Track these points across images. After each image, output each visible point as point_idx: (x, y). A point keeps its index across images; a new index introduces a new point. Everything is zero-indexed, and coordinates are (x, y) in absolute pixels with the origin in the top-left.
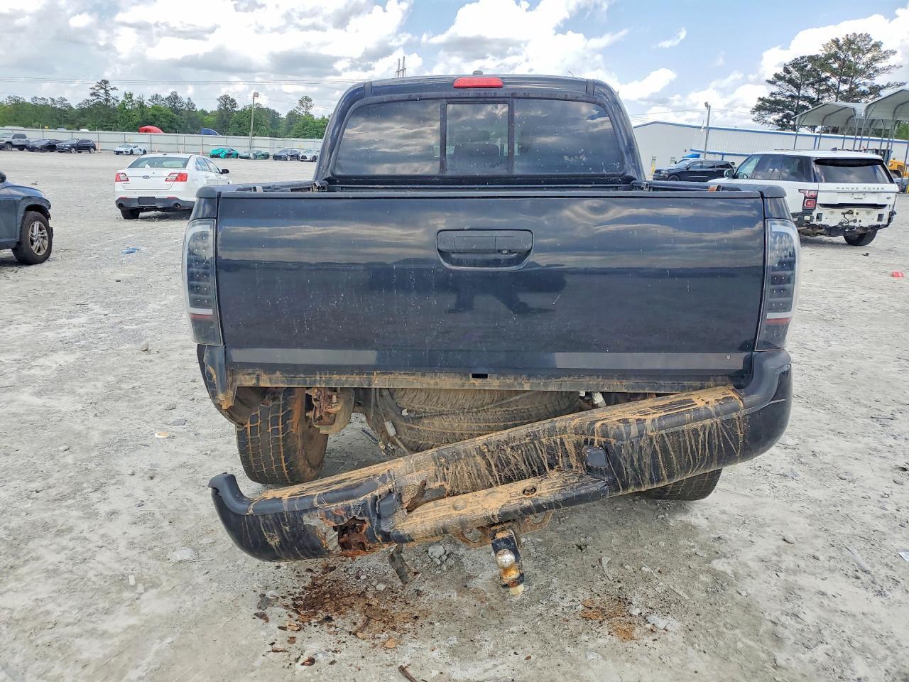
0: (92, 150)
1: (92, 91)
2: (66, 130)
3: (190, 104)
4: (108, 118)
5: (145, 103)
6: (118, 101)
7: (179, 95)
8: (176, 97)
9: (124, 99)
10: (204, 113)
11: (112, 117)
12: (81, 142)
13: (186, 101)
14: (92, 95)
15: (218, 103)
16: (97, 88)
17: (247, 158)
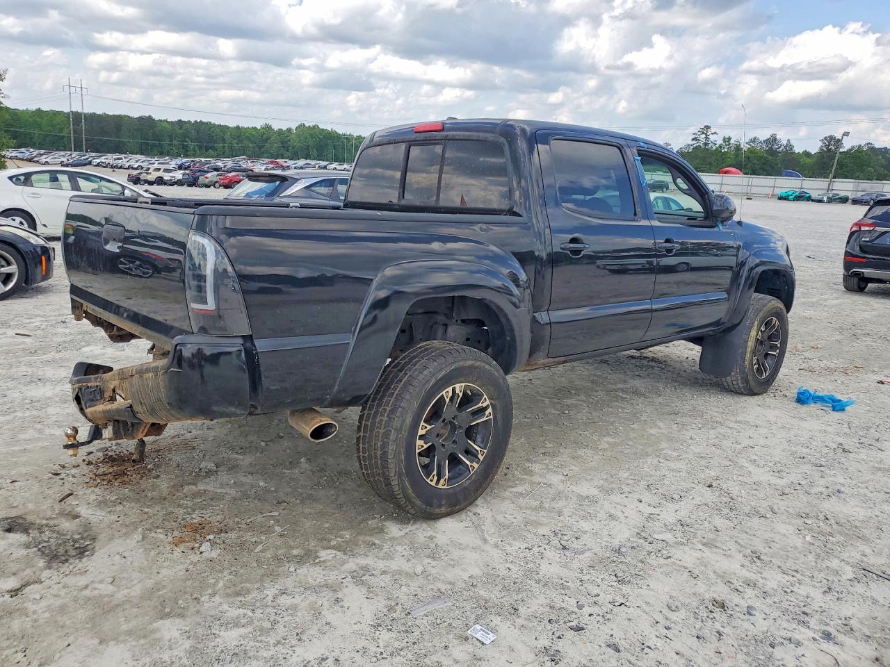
0: (665, 190)
1: (693, 136)
2: (662, 173)
3: (789, 146)
4: (704, 161)
5: (742, 146)
6: (716, 144)
7: (778, 137)
8: (775, 139)
9: (722, 142)
10: (807, 154)
11: (707, 160)
12: (657, 182)
13: (785, 143)
14: (693, 140)
15: (821, 144)
16: (700, 133)
17: (820, 201)
